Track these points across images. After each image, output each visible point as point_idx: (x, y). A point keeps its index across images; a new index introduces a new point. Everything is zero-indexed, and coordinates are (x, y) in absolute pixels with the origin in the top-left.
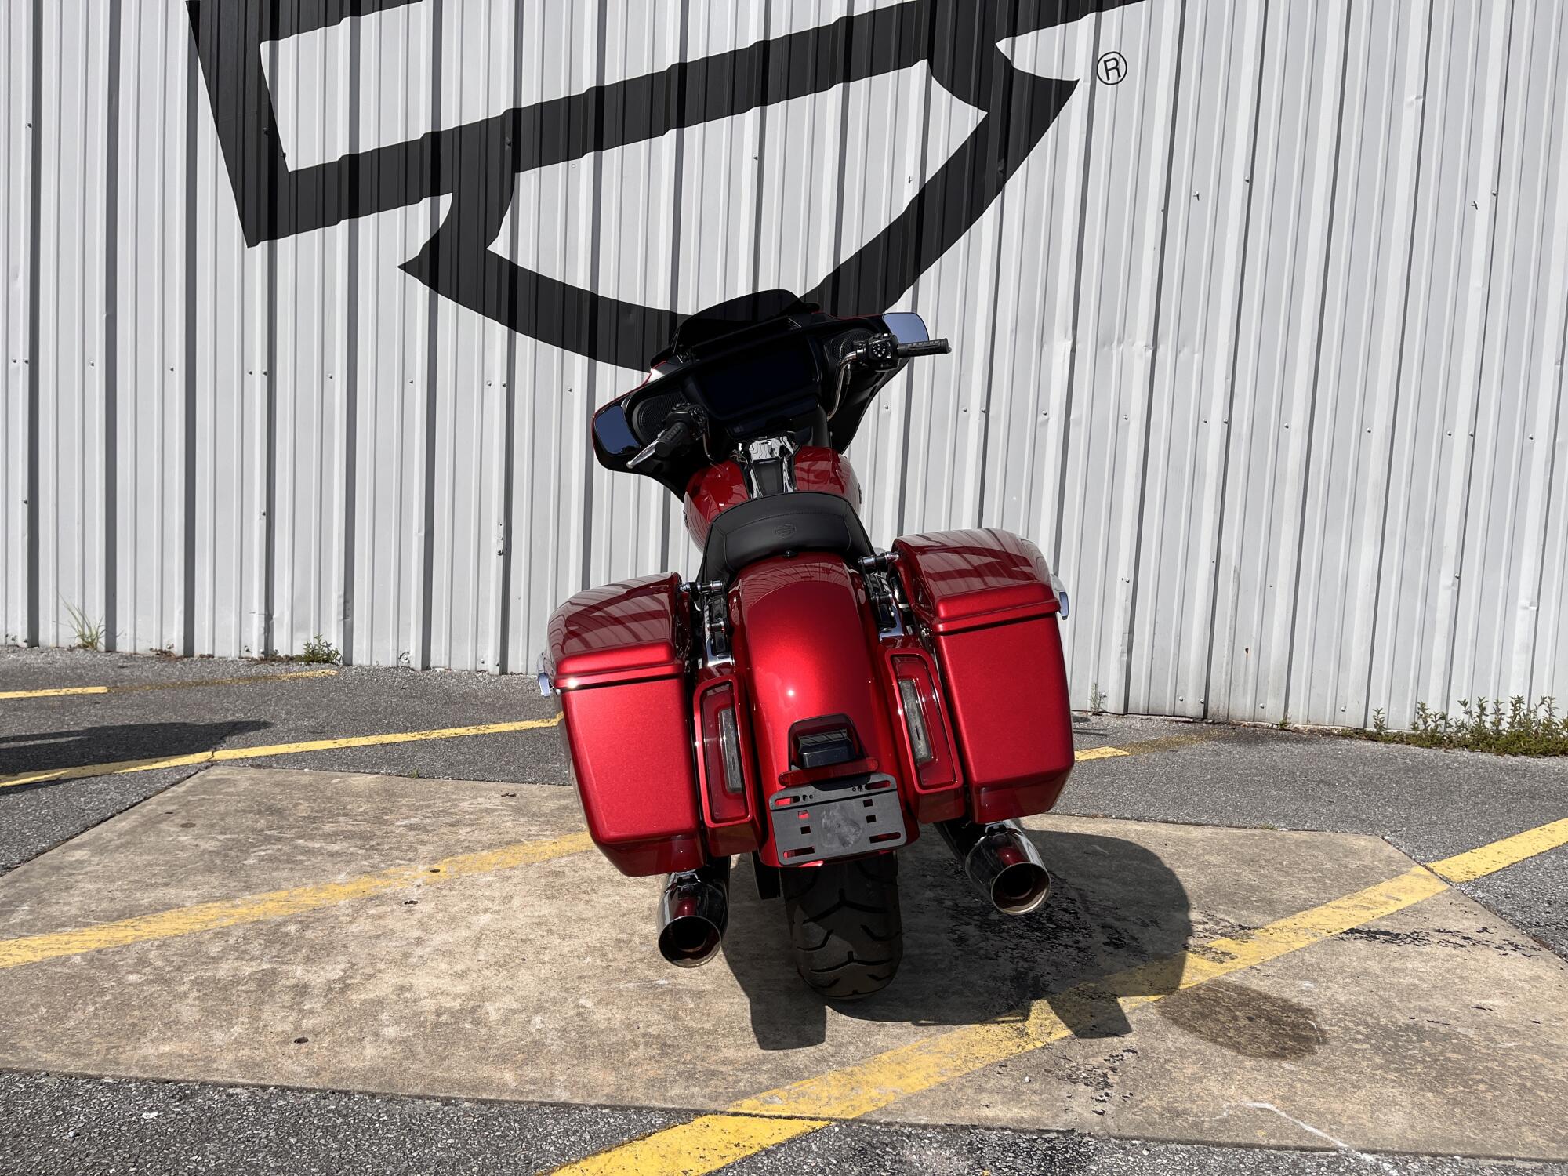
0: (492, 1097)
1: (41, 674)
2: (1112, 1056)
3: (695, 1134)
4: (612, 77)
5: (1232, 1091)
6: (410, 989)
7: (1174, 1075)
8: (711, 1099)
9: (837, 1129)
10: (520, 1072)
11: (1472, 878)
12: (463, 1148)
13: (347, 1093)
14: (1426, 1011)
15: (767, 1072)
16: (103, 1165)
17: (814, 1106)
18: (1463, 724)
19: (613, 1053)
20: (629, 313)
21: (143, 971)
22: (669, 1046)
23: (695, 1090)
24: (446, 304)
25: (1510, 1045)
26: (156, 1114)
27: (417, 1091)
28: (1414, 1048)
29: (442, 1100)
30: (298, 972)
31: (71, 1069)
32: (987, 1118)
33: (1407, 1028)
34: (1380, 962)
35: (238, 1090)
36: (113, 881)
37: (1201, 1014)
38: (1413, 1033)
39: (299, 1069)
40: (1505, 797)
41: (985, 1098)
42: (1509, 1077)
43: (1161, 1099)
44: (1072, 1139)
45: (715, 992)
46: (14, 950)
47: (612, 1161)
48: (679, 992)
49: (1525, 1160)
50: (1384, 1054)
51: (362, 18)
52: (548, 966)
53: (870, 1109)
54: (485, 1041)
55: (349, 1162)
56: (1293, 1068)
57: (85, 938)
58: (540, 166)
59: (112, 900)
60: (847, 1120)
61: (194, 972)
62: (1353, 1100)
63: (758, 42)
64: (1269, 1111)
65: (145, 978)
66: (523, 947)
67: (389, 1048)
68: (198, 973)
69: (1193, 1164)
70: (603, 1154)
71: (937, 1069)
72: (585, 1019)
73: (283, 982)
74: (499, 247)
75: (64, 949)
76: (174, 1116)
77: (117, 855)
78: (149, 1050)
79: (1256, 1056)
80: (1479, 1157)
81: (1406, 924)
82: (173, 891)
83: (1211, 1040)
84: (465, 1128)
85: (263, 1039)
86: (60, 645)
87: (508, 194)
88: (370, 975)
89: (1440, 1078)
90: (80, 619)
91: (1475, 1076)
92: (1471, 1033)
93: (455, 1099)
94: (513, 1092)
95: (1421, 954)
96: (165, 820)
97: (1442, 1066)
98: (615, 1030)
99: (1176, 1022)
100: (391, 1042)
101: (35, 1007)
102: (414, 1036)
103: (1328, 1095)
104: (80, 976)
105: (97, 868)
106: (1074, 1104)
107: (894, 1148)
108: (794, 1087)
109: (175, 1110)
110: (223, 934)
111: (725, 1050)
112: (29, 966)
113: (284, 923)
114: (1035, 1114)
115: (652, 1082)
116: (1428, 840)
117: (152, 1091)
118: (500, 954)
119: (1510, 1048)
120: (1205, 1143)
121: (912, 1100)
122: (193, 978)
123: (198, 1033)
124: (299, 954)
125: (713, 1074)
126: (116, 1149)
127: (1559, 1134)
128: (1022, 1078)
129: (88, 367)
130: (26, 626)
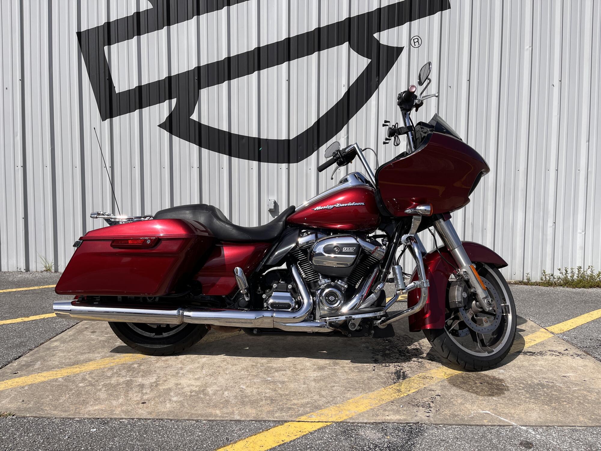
0: (213, 419)
1: (32, 281)
2: (432, 398)
3: (285, 428)
4: (233, 53)
5: (475, 408)
6: (180, 384)
7: (454, 403)
8: (290, 416)
9: (335, 425)
10: (222, 410)
11: (562, 332)
12: (204, 436)
13: (162, 419)
14: (545, 378)
15: (309, 407)
16: (79, 447)
17: (326, 418)
18: (559, 277)
19: (254, 403)
20: (243, 139)
21: (85, 382)
22: (274, 400)
23: (284, 414)
24: (175, 139)
25: (575, 389)
26: (95, 429)
27: (186, 418)
28: (540, 391)
29: (195, 420)
30: (140, 380)
31: (63, 416)
32: (388, 419)
33: (538, 384)
34: (528, 362)
35: (124, 420)
36: (70, 352)
37: (463, 382)
38: (540, 386)
39: (144, 412)
40: (575, 303)
41: (387, 413)
42: (574, 399)
43: (450, 411)
44: (418, 425)
45: (288, 382)
46: (37, 377)
47: (257, 439)
48: (275, 382)
49: (580, 426)
50: (530, 393)
51: (141, 36)
52: (228, 375)
53: (346, 418)
54: (208, 401)
55: (165, 442)
56: (497, 399)
57: (62, 372)
58: (208, 87)
59: (70, 359)
60: (338, 422)
61: (103, 382)
62: (518, 409)
63: (286, 38)
64: (488, 414)
65: (86, 384)
66: (218, 369)
67: (175, 404)
68: (104, 382)
69: (461, 432)
70: (254, 436)
71: (369, 404)
72: (243, 392)
73: (135, 383)
74: (194, 117)
75: (55, 376)
76: (102, 430)
77: (70, 343)
78: (91, 408)
79: (483, 396)
80: (564, 426)
81: (538, 349)
82: (91, 355)
83: (467, 391)
84: (204, 429)
85: (130, 403)
86: (38, 270)
87: (197, 97)
88: (165, 380)
89: (550, 401)
90: (45, 260)
91: (562, 400)
92: (561, 385)
93: (200, 420)
94: (220, 417)
95: (543, 359)
96: (85, 330)
97: (551, 397)
98: (254, 395)
99: (454, 385)
100: (175, 402)
101: (48, 396)
102: (183, 400)
103: (509, 408)
104: (62, 385)
105: (63, 348)
106: (419, 414)
107: (356, 430)
108: (319, 412)
109: (102, 428)
110: (111, 368)
111: (294, 401)
112: (43, 382)
113: (133, 364)
114: (405, 418)
115: (269, 412)
116: (546, 319)
117: (93, 422)
118: (210, 372)
119: (575, 390)
120: (466, 425)
121: (361, 415)
122: (103, 384)
123: (107, 402)
124: (139, 374)
125: (290, 408)
126: (83, 441)
127: (592, 418)
128: (400, 406)
129: (45, 168)
130: (25, 264)
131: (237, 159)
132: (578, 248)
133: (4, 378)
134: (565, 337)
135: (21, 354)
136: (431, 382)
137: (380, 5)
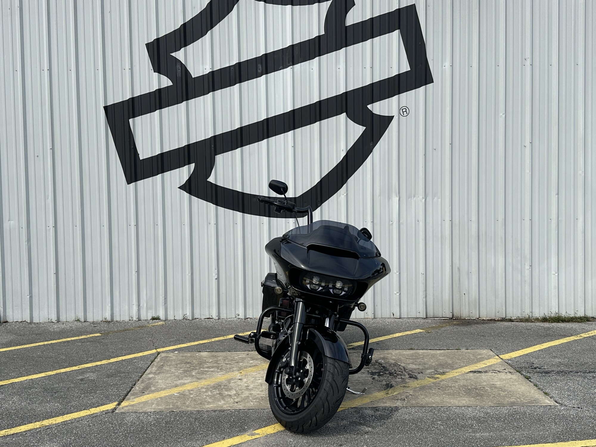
2: (406, 396)
11: (510, 358)
13: (252, 409)
14: (480, 385)
20: (255, 197)
21: (193, 395)
24: (194, 199)
26: (219, 414)
28: (474, 392)
30: (226, 393)
31: (196, 410)
32: (379, 406)
34: (474, 377)
35: (231, 410)
36: (166, 380)
38: (475, 389)
39: (240, 407)
42: (492, 395)
43: (415, 401)
44: (396, 407)
50: (466, 393)
51: (163, 109)
53: (357, 406)
58: (223, 153)
59: (170, 383)
61: (204, 394)
62: (456, 400)
63: (291, 110)
69: (419, 409)
74: (211, 179)
75: (171, 393)
77: (160, 375)
78: (208, 406)
80: (478, 407)
81: (485, 369)
82: (182, 381)
85: (229, 403)
86: (68, 321)
87: (213, 163)
88: (242, 392)
91: (484, 395)
92: (488, 389)
95: (485, 375)
96: (163, 367)
97: (478, 394)
101: (177, 402)
104: (180, 397)
105: (159, 378)
107: (362, 410)
109: (222, 413)
110: (202, 388)
112: (167, 396)
113: (215, 385)
114: (389, 405)
116: (504, 350)
117: (215, 411)
119: (496, 391)
120: (423, 407)
121: (365, 404)
124: (223, 390)
128: (387, 400)
129: (75, 227)
130: (56, 315)
131: (249, 215)
132: (553, 287)
133: (139, 395)
134: (510, 362)
135: (134, 383)
136: (408, 389)
137: (372, 81)
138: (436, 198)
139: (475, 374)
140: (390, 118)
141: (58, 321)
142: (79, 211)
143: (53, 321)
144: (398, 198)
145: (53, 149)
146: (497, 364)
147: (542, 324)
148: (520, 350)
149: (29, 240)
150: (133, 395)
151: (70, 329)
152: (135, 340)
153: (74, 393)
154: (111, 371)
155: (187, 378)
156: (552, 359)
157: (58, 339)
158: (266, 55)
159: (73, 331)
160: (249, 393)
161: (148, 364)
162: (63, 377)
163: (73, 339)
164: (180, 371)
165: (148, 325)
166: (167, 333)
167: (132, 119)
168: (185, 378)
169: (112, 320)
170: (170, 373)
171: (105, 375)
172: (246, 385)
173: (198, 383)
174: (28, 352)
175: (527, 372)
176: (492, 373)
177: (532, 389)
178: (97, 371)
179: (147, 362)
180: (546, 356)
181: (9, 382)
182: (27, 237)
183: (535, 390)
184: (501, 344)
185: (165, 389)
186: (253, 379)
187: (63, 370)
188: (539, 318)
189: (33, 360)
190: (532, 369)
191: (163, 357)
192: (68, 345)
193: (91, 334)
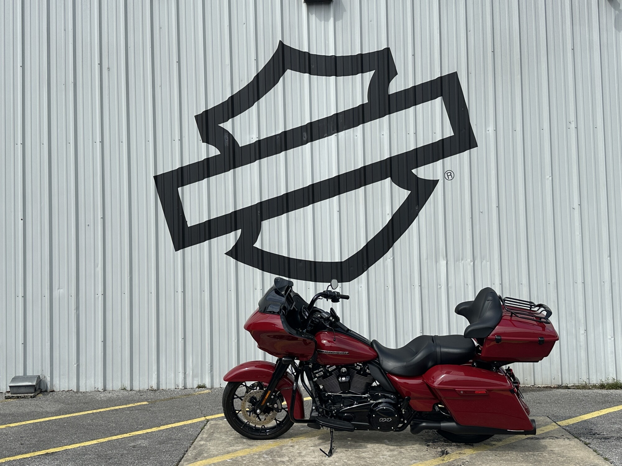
6: (306, 460)
11: (568, 425)
20: (301, 262)
21: (245, 461)
24: (241, 264)
30: (279, 459)
36: (218, 447)
51: (210, 178)
58: (269, 219)
59: (222, 450)
61: (256, 460)
63: (336, 176)
74: (257, 245)
75: (224, 459)
77: (211, 441)
81: (543, 436)
82: (234, 447)
86: (114, 390)
87: (259, 229)
88: (295, 459)
90: (121, 383)
92: (546, 455)
104: (233, 463)
105: (210, 444)
110: (255, 454)
113: (266, 452)
124: (276, 456)
129: (123, 294)
130: (103, 384)
132: (609, 352)
133: (192, 461)
134: (567, 428)
135: (186, 449)
136: (464, 455)
137: (416, 146)
138: (484, 261)
139: (532, 440)
140: (435, 182)
141: (105, 390)
142: (128, 278)
143: (100, 390)
144: (445, 262)
145: (104, 218)
146: (554, 430)
147: (600, 391)
148: (578, 416)
149: (77, 308)
150: (186, 461)
151: (116, 398)
152: (183, 408)
153: (128, 459)
154: (162, 438)
155: (238, 445)
156: (611, 425)
157: (106, 408)
158: (311, 123)
159: (120, 399)
160: (303, 459)
161: (198, 431)
162: (115, 444)
163: (121, 407)
164: (230, 438)
165: (195, 393)
166: (213, 401)
167: (181, 188)
168: (237, 445)
169: (158, 389)
170: (221, 440)
171: (156, 442)
172: (299, 451)
173: (250, 449)
174: (77, 420)
175: (586, 438)
176: (550, 439)
177: (591, 454)
178: (148, 438)
179: (197, 429)
180: (605, 422)
181: (63, 449)
182: (76, 304)
183: (595, 456)
184: (558, 411)
185: (217, 455)
186: (305, 445)
187: (114, 438)
188: (597, 385)
189: (84, 428)
190: (591, 435)
191: (212, 425)
192: (117, 414)
193: (138, 402)
